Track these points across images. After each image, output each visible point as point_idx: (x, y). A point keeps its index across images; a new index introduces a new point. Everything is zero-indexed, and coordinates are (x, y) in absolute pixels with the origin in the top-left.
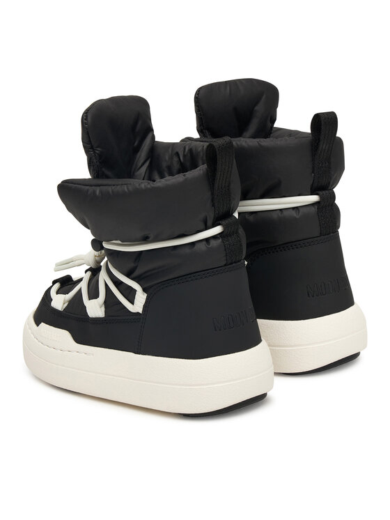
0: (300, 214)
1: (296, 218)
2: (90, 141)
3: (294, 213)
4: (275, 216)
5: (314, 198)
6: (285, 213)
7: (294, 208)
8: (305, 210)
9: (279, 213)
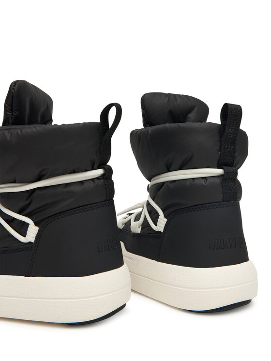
0: (207, 182)
1: (203, 185)
2: (12, 104)
3: (203, 182)
4: (188, 183)
5: (219, 171)
6: (196, 181)
7: (203, 178)
8: (212, 180)
9: (192, 181)
